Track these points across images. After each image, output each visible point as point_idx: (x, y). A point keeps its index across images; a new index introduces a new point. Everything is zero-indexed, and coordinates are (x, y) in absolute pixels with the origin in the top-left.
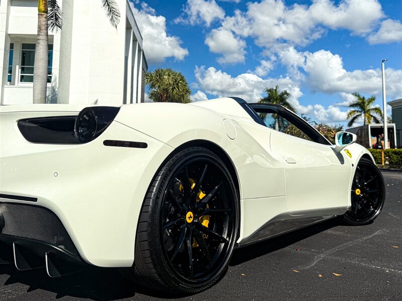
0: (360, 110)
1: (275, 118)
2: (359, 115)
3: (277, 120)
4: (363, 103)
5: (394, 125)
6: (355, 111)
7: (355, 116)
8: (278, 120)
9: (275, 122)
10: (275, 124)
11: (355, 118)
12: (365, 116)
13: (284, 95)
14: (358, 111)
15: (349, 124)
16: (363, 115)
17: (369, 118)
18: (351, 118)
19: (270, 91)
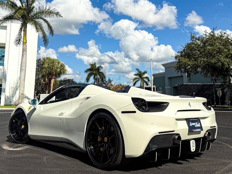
0: (139, 78)
2: (138, 80)
4: (141, 74)
5: (155, 86)
6: (136, 78)
7: (136, 80)
9: (95, 81)
11: (136, 82)
12: (141, 81)
14: (138, 78)
15: (134, 84)
16: (140, 80)
17: (143, 82)
18: (135, 82)
19: (92, 65)
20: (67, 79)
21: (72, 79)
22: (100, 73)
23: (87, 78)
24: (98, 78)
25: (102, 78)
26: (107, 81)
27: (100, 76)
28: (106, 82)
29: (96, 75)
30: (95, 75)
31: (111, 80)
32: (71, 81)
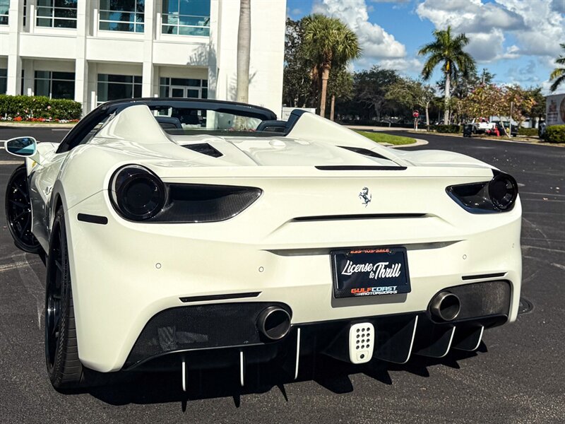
1: (446, 73)
3: (448, 75)
6: (561, 70)
7: (561, 76)
8: (450, 75)
9: (446, 78)
10: (445, 82)
13: (460, 40)
15: (552, 87)
18: (555, 79)
19: (440, 34)
20: (380, 69)
21: (393, 72)
22: (460, 56)
23: (425, 69)
24: (455, 68)
25: (466, 70)
26: (480, 77)
27: (460, 63)
28: (478, 79)
29: (451, 62)
30: (449, 60)
31: (491, 75)
32: (390, 75)
